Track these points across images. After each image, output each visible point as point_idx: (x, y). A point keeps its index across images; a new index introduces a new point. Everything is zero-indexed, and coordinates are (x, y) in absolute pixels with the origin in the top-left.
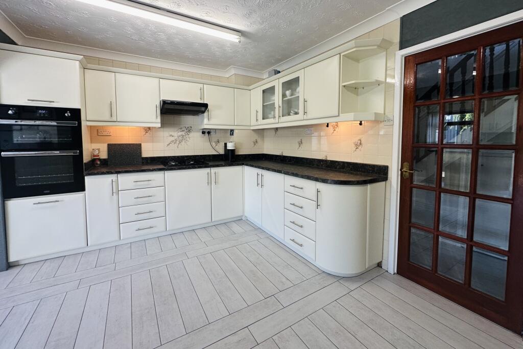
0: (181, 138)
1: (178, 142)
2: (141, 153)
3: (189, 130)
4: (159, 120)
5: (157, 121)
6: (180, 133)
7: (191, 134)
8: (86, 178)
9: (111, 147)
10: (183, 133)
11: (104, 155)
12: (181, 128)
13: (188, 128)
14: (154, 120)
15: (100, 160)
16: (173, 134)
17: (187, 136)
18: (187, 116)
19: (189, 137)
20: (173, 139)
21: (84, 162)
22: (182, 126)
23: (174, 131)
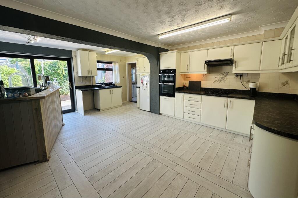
0: (221, 79)
1: (219, 81)
2: (200, 85)
3: (227, 74)
4: (206, 70)
5: (204, 71)
6: (221, 76)
7: (228, 77)
8: (176, 93)
9: (190, 82)
10: (223, 76)
11: (187, 85)
12: (222, 74)
13: (226, 73)
14: (203, 70)
15: (185, 87)
16: (217, 76)
17: (225, 78)
18: (226, 66)
19: (227, 79)
20: (217, 79)
21: (176, 87)
22: (223, 72)
23: (217, 75)
